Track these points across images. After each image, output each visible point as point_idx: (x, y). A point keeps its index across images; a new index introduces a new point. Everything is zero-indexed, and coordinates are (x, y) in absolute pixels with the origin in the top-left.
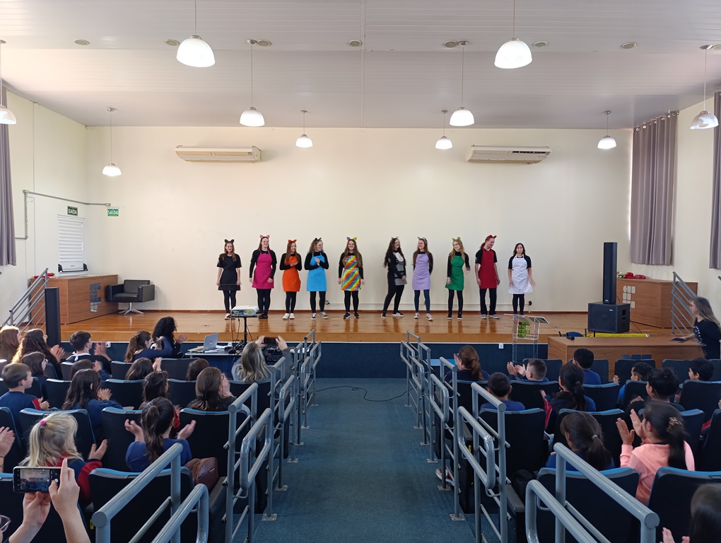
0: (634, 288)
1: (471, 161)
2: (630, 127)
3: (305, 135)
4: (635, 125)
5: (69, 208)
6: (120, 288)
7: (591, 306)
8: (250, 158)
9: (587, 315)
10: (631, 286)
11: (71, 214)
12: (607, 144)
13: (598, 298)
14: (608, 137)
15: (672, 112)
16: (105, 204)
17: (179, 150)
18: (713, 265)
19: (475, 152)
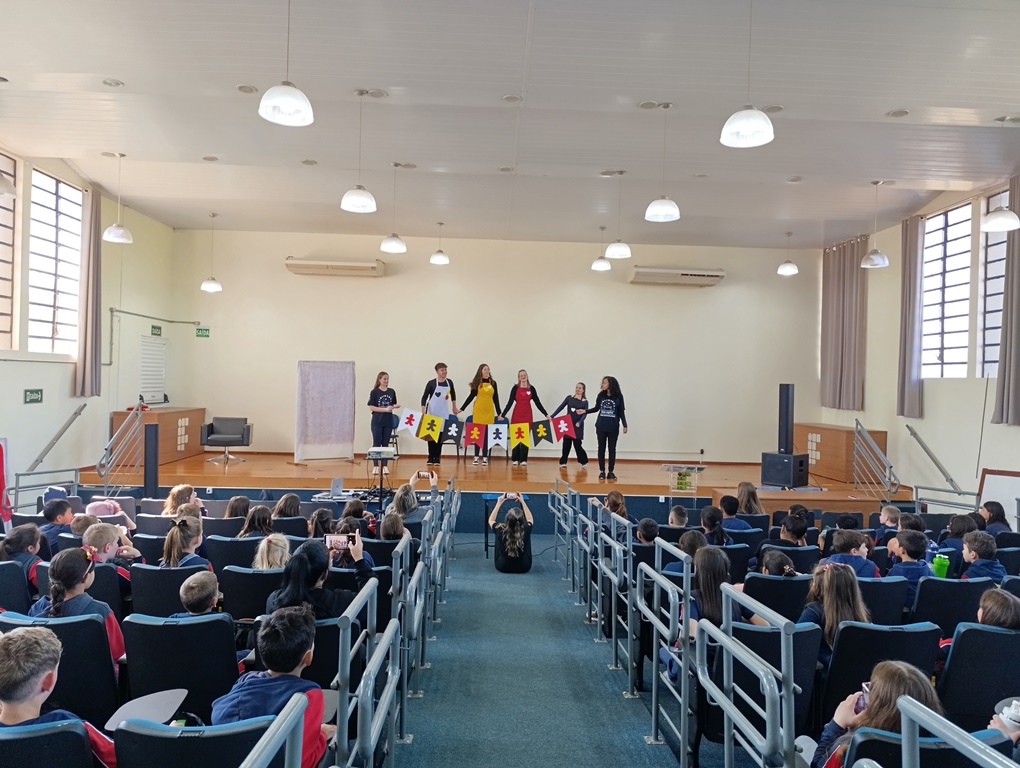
0: (819, 436)
1: (632, 282)
2: (819, 247)
3: (440, 251)
4: (825, 246)
5: (153, 327)
7: (765, 456)
8: (374, 273)
9: (760, 468)
10: (816, 434)
11: (155, 334)
12: (788, 270)
13: (773, 447)
14: (788, 262)
15: (861, 236)
16: (194, 323)
17: (289, 262)
18: (901, 412)
19: (638, 273)
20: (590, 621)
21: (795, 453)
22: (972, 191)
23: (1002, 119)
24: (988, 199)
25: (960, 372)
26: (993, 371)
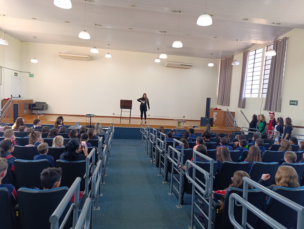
0: (216, 113)
1: (166, 66)
2: (220, 59)
3: (109, 53)
4: (221, 58)
5: (15, 73)
6: (34, 105)
7: (202, 118)
8: (87, 59)
9: (200, 122)
10: (216, 112)
11: (15, 75)
12: (211, 65)
13: (204, 116)
14: (211, 62)
15: (232, 56)
16: (28, 72)
17: (60, 54)
18: (239, 107)
19: (168, 64)
20: (152, 163)
21: (210, 118)
22: (263, 44)
23: (274, 23)
24: (267, 46)
25: (256, 96)
26: (265, 96)
